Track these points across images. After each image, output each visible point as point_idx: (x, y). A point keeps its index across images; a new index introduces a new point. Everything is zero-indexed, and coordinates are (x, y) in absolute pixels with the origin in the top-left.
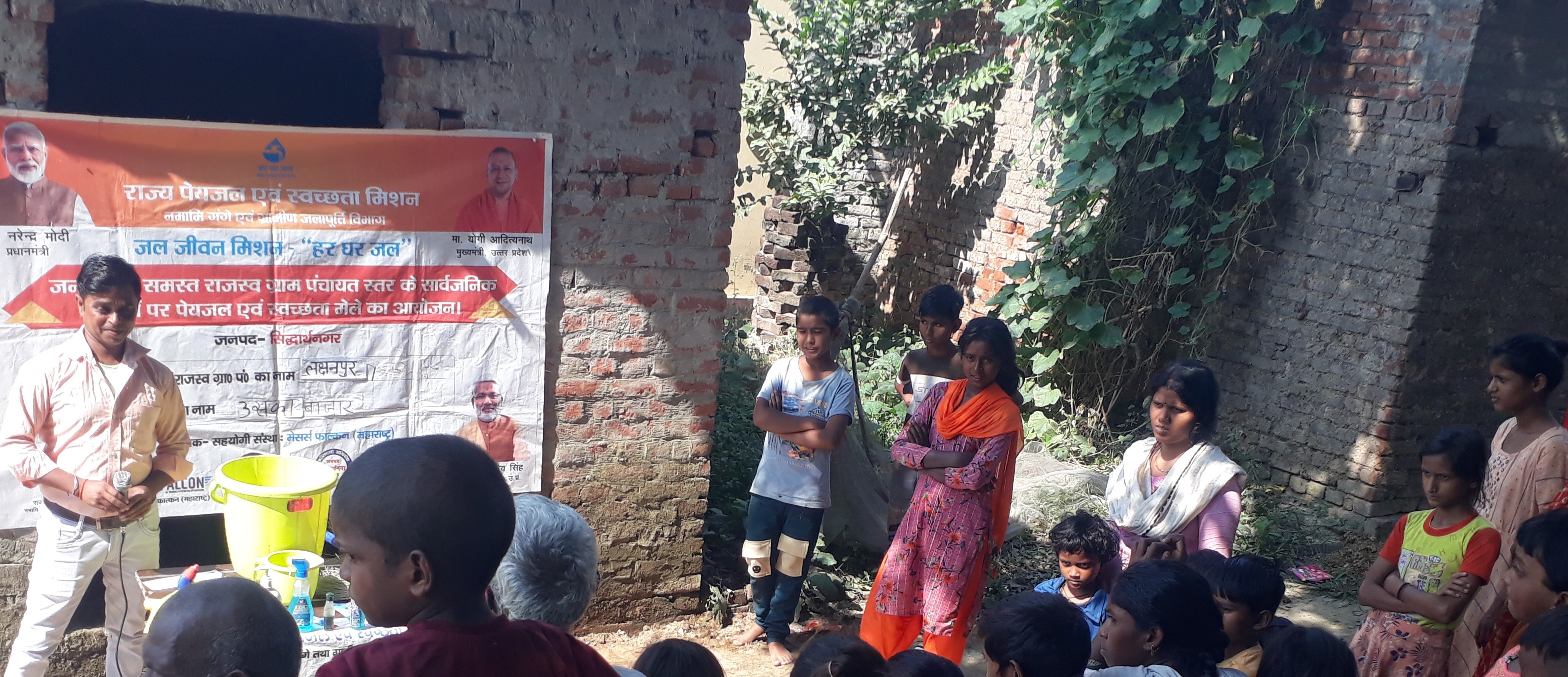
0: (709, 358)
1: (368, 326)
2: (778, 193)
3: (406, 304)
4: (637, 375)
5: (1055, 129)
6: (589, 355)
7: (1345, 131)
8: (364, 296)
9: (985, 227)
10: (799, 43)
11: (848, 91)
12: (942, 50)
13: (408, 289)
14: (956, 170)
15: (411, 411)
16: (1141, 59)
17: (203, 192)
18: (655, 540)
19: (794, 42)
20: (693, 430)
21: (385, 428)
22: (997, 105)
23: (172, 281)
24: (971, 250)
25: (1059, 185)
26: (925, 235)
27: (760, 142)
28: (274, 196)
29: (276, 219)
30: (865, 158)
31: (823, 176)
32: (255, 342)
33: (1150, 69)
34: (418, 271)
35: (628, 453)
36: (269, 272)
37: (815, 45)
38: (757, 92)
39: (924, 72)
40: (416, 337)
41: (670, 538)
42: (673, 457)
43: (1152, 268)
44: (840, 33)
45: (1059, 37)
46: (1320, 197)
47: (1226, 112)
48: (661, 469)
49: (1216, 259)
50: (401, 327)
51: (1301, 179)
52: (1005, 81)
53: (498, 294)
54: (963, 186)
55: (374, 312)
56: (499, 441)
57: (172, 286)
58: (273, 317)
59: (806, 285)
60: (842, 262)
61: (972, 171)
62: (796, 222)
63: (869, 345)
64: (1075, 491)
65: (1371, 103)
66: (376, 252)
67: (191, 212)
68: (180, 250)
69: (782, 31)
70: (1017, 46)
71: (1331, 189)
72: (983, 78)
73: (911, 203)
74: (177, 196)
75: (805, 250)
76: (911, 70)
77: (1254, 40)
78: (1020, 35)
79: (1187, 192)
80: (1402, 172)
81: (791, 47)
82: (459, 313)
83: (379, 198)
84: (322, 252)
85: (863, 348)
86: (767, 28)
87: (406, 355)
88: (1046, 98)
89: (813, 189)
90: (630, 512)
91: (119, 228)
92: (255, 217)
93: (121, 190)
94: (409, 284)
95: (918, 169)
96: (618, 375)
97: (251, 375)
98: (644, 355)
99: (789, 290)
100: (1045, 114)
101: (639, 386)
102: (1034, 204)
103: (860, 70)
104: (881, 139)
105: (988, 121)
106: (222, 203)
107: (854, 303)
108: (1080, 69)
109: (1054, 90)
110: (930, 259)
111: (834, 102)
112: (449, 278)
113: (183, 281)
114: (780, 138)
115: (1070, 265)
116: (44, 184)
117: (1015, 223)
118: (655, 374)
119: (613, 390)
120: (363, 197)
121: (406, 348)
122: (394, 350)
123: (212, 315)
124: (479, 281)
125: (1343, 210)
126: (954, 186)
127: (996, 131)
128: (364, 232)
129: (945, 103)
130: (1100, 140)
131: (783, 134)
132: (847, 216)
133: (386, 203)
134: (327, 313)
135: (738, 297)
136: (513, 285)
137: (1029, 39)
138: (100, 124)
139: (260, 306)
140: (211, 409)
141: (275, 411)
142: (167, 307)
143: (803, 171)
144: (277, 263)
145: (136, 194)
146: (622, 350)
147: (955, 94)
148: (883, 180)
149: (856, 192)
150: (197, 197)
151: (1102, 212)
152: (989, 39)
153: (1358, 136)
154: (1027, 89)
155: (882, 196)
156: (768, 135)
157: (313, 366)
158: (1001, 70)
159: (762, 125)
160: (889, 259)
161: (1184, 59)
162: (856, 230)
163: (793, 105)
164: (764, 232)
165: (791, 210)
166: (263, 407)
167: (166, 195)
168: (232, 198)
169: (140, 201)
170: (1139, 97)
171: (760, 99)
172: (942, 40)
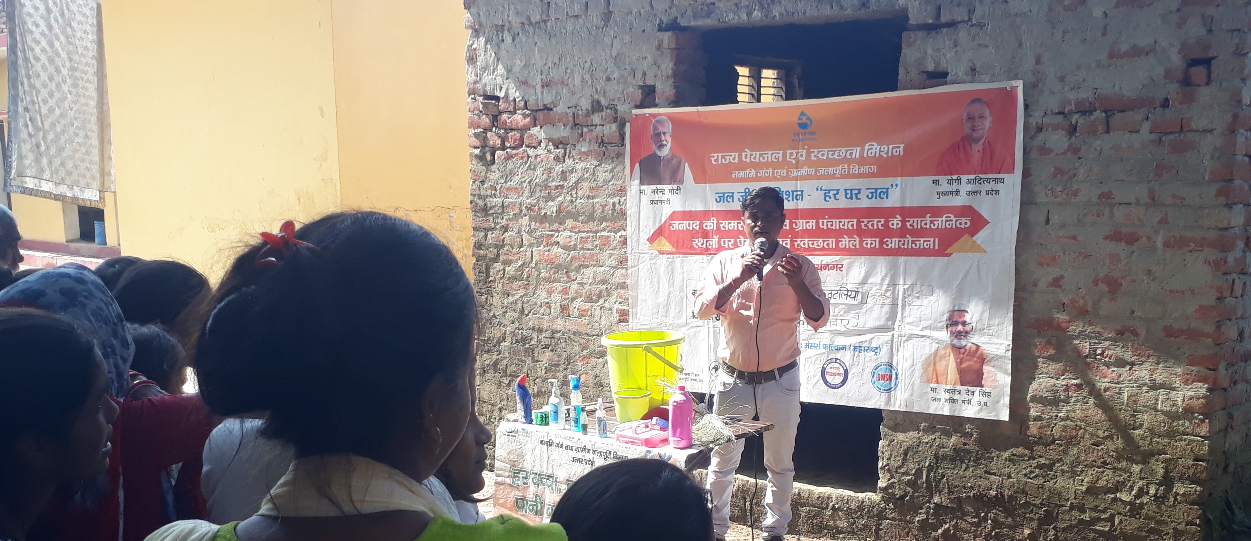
1: (863, 258)
3: (894, 240)
13: (895, 227)
15: (896, 332)
21: (874, 345)
34: (904, 212)
40: (901, 268)
50: (889, 260)
55: (869, 246)
56: (969, 367)
66: (870, 196)
82: (937, 248)
83: (874, 151)
87: (893, 284)
94: (896, 223)
112: (930, 217)
116: (670, 156)
121: (893, 277)
122: (883, 279)
133: (877, 155)
136: (986, 222)
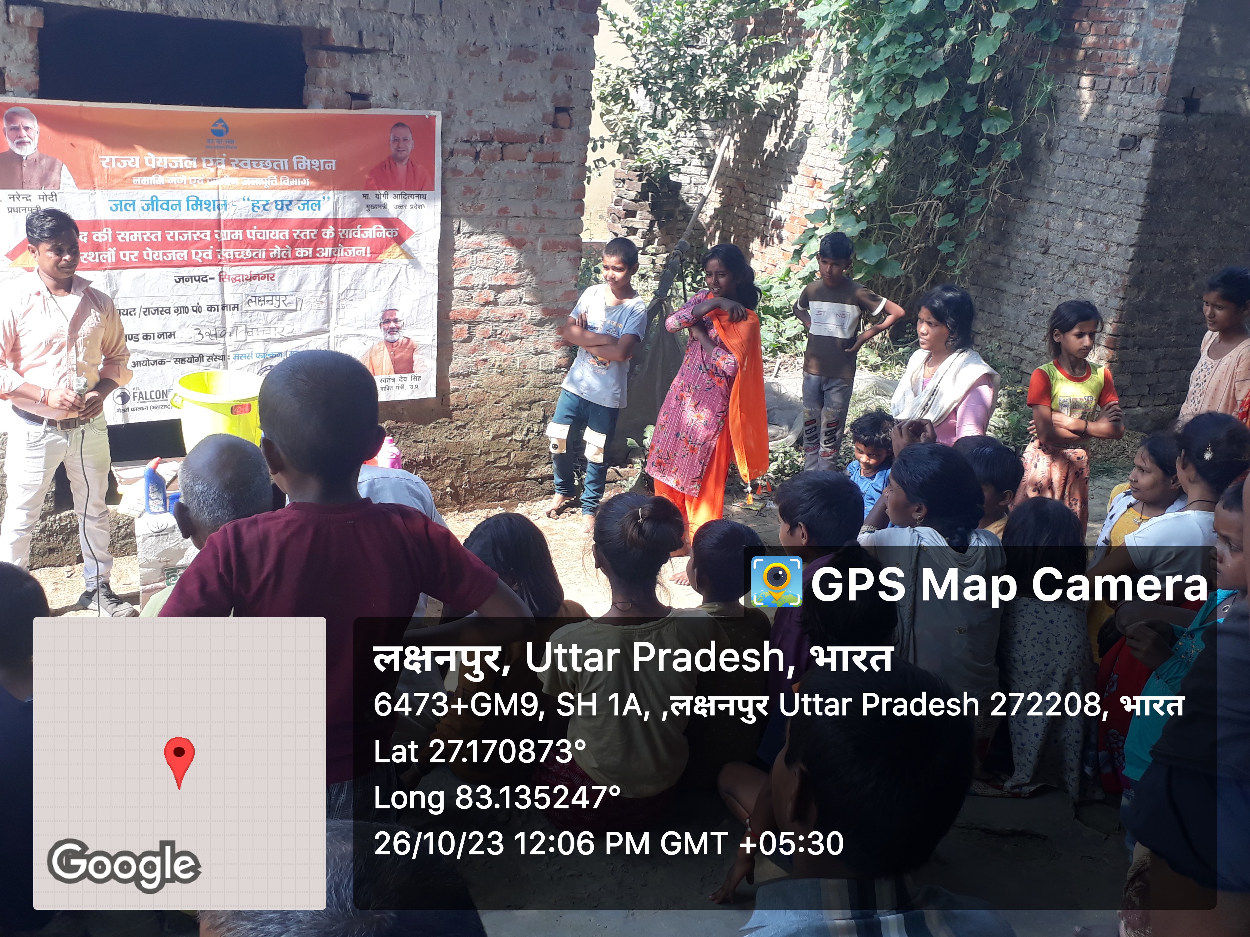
0: (568, 289)
1: (296, 266)
2: (625, 157)
3: (327, 249)
4: (511, 304)
5: (846, 104)
6: (472, 288)
7: (1078, 102)
8: (293, 243)
9: (791, 182)
10: (641, 38)
11: (680, 76)
12: (755, 41)
13: (328, 237)
14: (768, 137)
15: (331, 334)
16: (914, 46)
17: (163, 160)
18: (526, 435)
19: (637, 37)
20: (557, 347)
22: (799, 85)
23: (140, 232)
24: (780, 201)
25: (850, 148)
26: (744, 189)
27: (611, 117)
28: (220, 164)
29: (221, 182)
30: (694, 128)
31: (661, 143)
32: (206, 281)
33: (921, 54)
34: (336, 222)
35: (504, 366)
36: (217, 224)
37: (654, 39)
38: (608, 77)
39: (741, 59)
40: (335, 275)
41: (539, 433)
42: (540, 368)
43: (924, 214)
44: (674, 29)
45: (849, 30)
46: (1059, 155)
47: (982, 89)
48: (531, 378)
49: (975, 206)
50: (323, 267)
51: (1042, 141)
52: (806, 65)
53: (400, 240)
54: (773, 150)
55: (302, 255)
56: (401, 358)
57: (140, 236)
58: (221, 260)
59: (648, 230)
60: (677, 212)
61: (781, 138)
62: (640, 180)
63: (699, 278)
64: (864, 393)
65: (1097, 79)
66: (302, 207)
67: (154, 177)
68: (146, 208)
69: (628, 28)
70: (815, 38)
71: (1067, 148)
72: (788, 63)
73: (732, 164)
74: (142, 164)
75: (647, 203)
76: (731, 57)
77: (1003, 30)
78: (817, 29)
79: (952, 152)
80: (1124, 135)
81: (635, 41)
82: (368, 255)
83: (304, 164)
84: (259, 208)
85: (694, 280)
86: (615, 26)
87: (327, 290)
88: (838, 79)
89: (653, 154)
90: (506, 412)
91: (97, 191)
92: (205, 180)
93: (98, 160)
94: (329, 233)
95: (737, 137)
96: (495, 303)
97: (204, 308)
98: (516, 287)
99: (635, 234)
100: (838, 92)
101: (512, 312)
102: (830, 164)
103: (689, 58)
104: (707, 112)
105: (793, 98)
106: (178, 170)
107: (685, 244)
108: (865, 55)
109: (845, 72)
110: (747, 209)
111: (669, 84)
112: (362, 228)
113: (148, 233)
114: (626, 113)
115: (859, 212)
116: (37, 155)
117: (815, 179)
118: (525, 303)
119: (492, 315)
120: (291, 163)
121: (327, 284)
122: (318, 286)
123: (172, 260)
124: (384, 230)
125: (1076, 165)
126: (766, 150)
127: (799, 105)
128: (293, 191)
129: (758, 84)
130: (882, 112)
131: (629, 110)
132: (681, 175)
133: (309, 168)
134: (264, 257)
135: (593, 240)
136: (411, 232)
137: (825, 32)
138: (81, 107)
139: (210, 252)
140: (172, 335)
141: (223, 336)
142: (136, 253)
143: (645, 140)
144: (223, 217)
145: (109, 163)
146: (499, 283)
147: (765, 76)
148: (709, 146)
149: (688, 156)
150: (159, 165)
151: (885, 169)
152: (793, 32)
153: (1088, 106)
154: (824, 72)
155: (709, 159)
156: (617, 111)
157: (253, 299)
158: (802, 57)
159: (612, 103)
160: (715, 209)
161: (948, 46)
162: (688, 186)
163: (636, 86)
164: (614, 189)
165: (635, 171)
166: (213, 333)
167: (133, 163)
168: (187, 166)
169: (113, 169)
170: (913, 77)
171: (610, 83)
172: (755, 33)
